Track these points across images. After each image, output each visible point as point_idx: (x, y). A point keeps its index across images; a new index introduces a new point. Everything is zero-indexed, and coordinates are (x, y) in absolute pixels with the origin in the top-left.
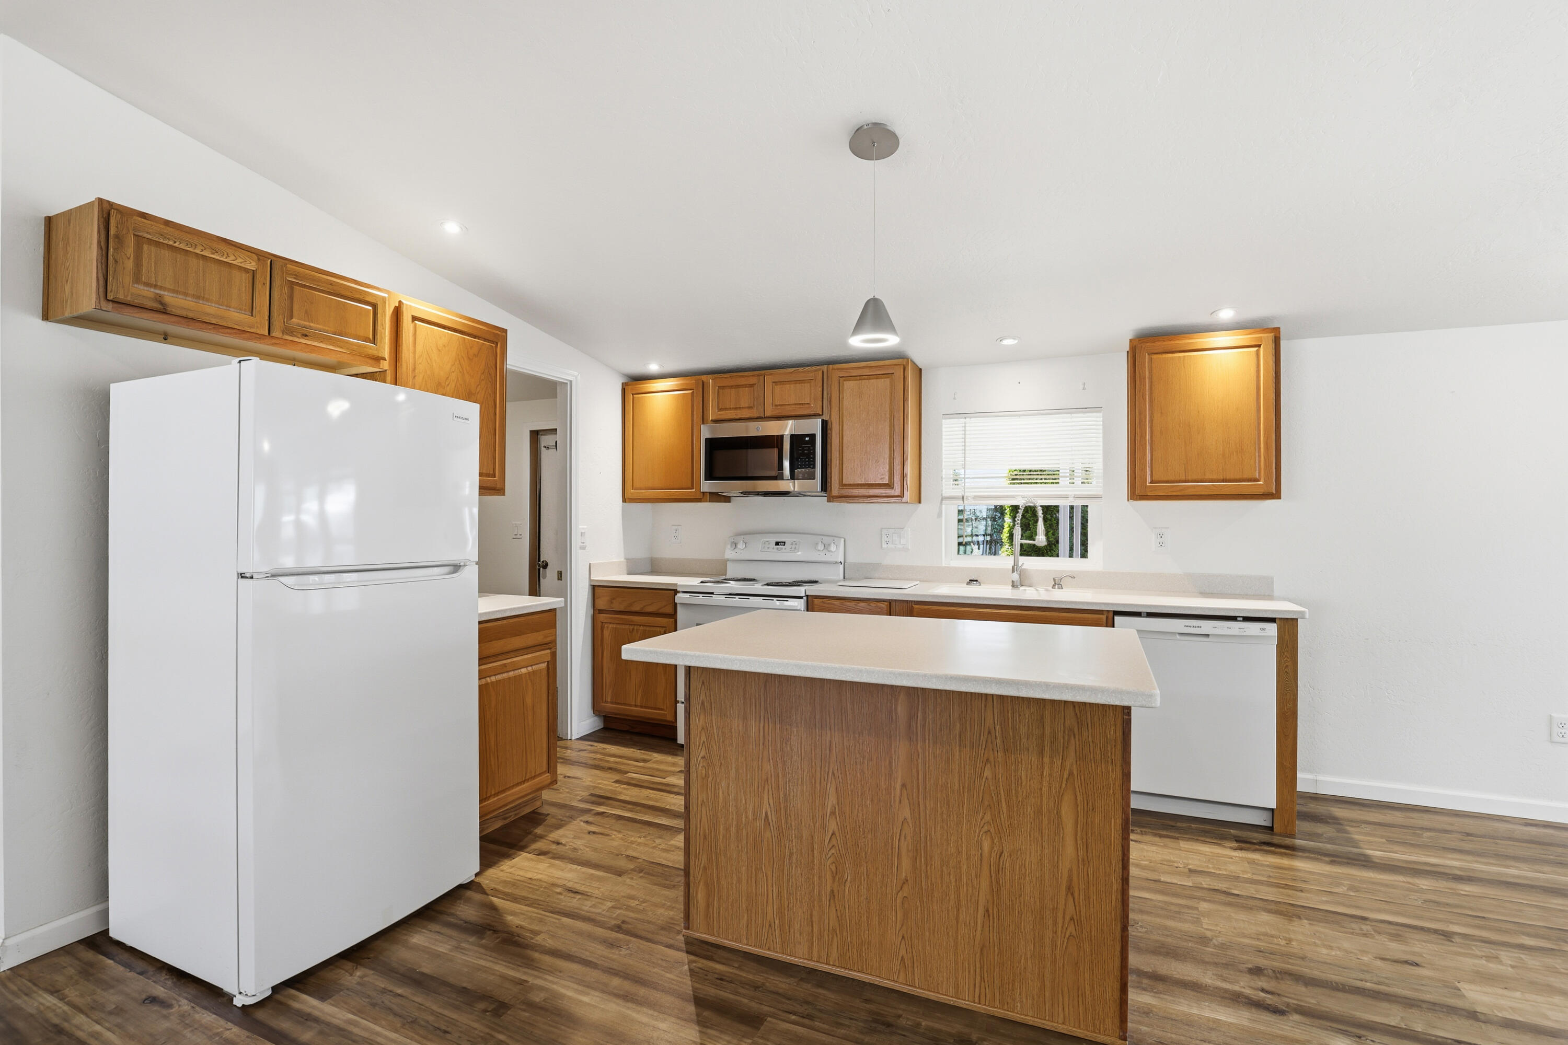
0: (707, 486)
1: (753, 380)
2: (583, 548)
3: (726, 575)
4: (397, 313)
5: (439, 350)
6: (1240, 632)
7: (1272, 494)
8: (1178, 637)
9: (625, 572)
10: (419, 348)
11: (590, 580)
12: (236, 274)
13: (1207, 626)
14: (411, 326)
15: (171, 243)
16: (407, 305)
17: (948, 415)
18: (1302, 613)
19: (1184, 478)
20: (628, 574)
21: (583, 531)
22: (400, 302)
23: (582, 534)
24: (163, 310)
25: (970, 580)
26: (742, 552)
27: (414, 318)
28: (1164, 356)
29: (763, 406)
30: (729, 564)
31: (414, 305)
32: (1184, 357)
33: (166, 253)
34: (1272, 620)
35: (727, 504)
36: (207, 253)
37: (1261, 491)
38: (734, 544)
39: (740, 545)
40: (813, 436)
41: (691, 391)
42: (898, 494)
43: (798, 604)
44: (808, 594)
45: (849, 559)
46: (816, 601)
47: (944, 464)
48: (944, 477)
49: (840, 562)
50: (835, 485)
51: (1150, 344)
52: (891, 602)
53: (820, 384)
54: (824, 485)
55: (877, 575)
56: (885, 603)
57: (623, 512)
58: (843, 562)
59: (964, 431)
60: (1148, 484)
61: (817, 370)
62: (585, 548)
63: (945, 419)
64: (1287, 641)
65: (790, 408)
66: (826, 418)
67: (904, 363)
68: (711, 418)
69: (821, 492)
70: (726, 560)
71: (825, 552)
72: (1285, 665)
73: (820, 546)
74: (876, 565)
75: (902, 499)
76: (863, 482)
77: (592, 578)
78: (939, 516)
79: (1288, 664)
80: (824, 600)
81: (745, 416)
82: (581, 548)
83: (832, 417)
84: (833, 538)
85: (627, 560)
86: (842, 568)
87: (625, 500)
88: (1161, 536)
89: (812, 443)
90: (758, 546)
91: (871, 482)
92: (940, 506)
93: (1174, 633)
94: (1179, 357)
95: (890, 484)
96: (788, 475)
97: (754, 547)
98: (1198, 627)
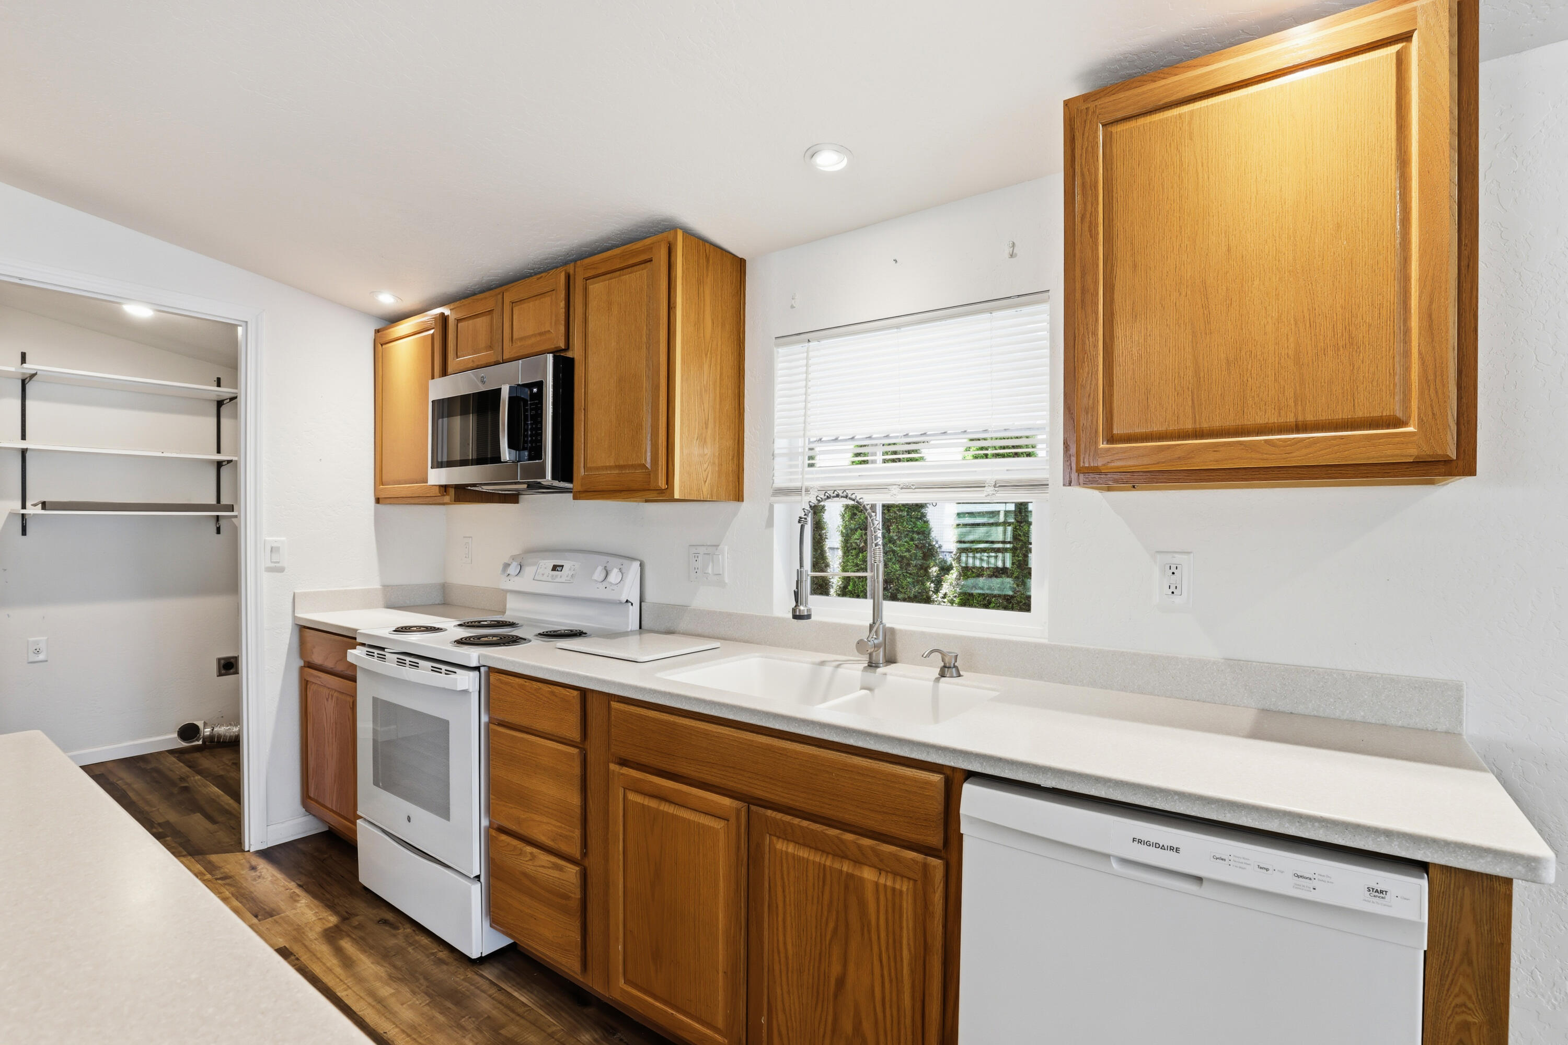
0: (437, 477)
1: (489, 304)
2: (278, 570)
3: (504, 612)
6: (1297, 886)
7: (1447, 462)
8: (1115, 865)
11: (295, 618)
17: (783, 339)
18: (1531, 863)
19: (1189, 425)
20: (387, 607)
21: (275, 545)
23: (274, 551)
26: (524, 582)
28: (1142, 121)
29: (501, 344)
30: (509, 597)
32: (1192, 112)
34: (1422, 867)
35: (516, 505)
37: (1411, 453)
38: (507, 566)
39: (513, 569)
40: (540, 385)
41: (432, 332)
42: (662, 484)
43: (467, 681)
44: (482, 663)
45: (650, 597)
46: (493, 677)
47: (776, 429)
48: (776, 452)
49: (627, 601)
50: (579, 470)
51: (1107, 100)
52: (584, 693)
53: (562, 295)
54: (564, 470)
55: (683, 626)
56: (575, 693)
57: (378, 521)
58: (636, 600)
59: (807, 365)
60: (1101, 446)
61: (561, 272)
62: (281, 570)
63: (778, 346)
64: (1468, 942)
65: (530, 342)
66: (569, 354)
67: (671, 239)
68: (450, 370)
69: (556, 483)
70: (507, 591)
71: (605, 584)
72: (1458, 1018)
73: (599, 574)
74: (682, 609)
75: (664, 495)
76: (612, 464)
77: (298, 615)
78: (770, 523)
79: (1470, 1019)
80: (504, 678)
81: (483, 362)
82: (269, 570)
83: (576, 353)
84: (626, 562)
85: (385, 587)
86: (634, 611)
87: (378, 501)
88: (1173, 570)
89: (539, 397)
90: (534, 568)
91: (622, 463)
92: (771, 508)
93: (1107, 856)
94: (1180, 116)
95: (648, 466)
96: (506, 453)
97: (529, 571)
98: (1172, 849)
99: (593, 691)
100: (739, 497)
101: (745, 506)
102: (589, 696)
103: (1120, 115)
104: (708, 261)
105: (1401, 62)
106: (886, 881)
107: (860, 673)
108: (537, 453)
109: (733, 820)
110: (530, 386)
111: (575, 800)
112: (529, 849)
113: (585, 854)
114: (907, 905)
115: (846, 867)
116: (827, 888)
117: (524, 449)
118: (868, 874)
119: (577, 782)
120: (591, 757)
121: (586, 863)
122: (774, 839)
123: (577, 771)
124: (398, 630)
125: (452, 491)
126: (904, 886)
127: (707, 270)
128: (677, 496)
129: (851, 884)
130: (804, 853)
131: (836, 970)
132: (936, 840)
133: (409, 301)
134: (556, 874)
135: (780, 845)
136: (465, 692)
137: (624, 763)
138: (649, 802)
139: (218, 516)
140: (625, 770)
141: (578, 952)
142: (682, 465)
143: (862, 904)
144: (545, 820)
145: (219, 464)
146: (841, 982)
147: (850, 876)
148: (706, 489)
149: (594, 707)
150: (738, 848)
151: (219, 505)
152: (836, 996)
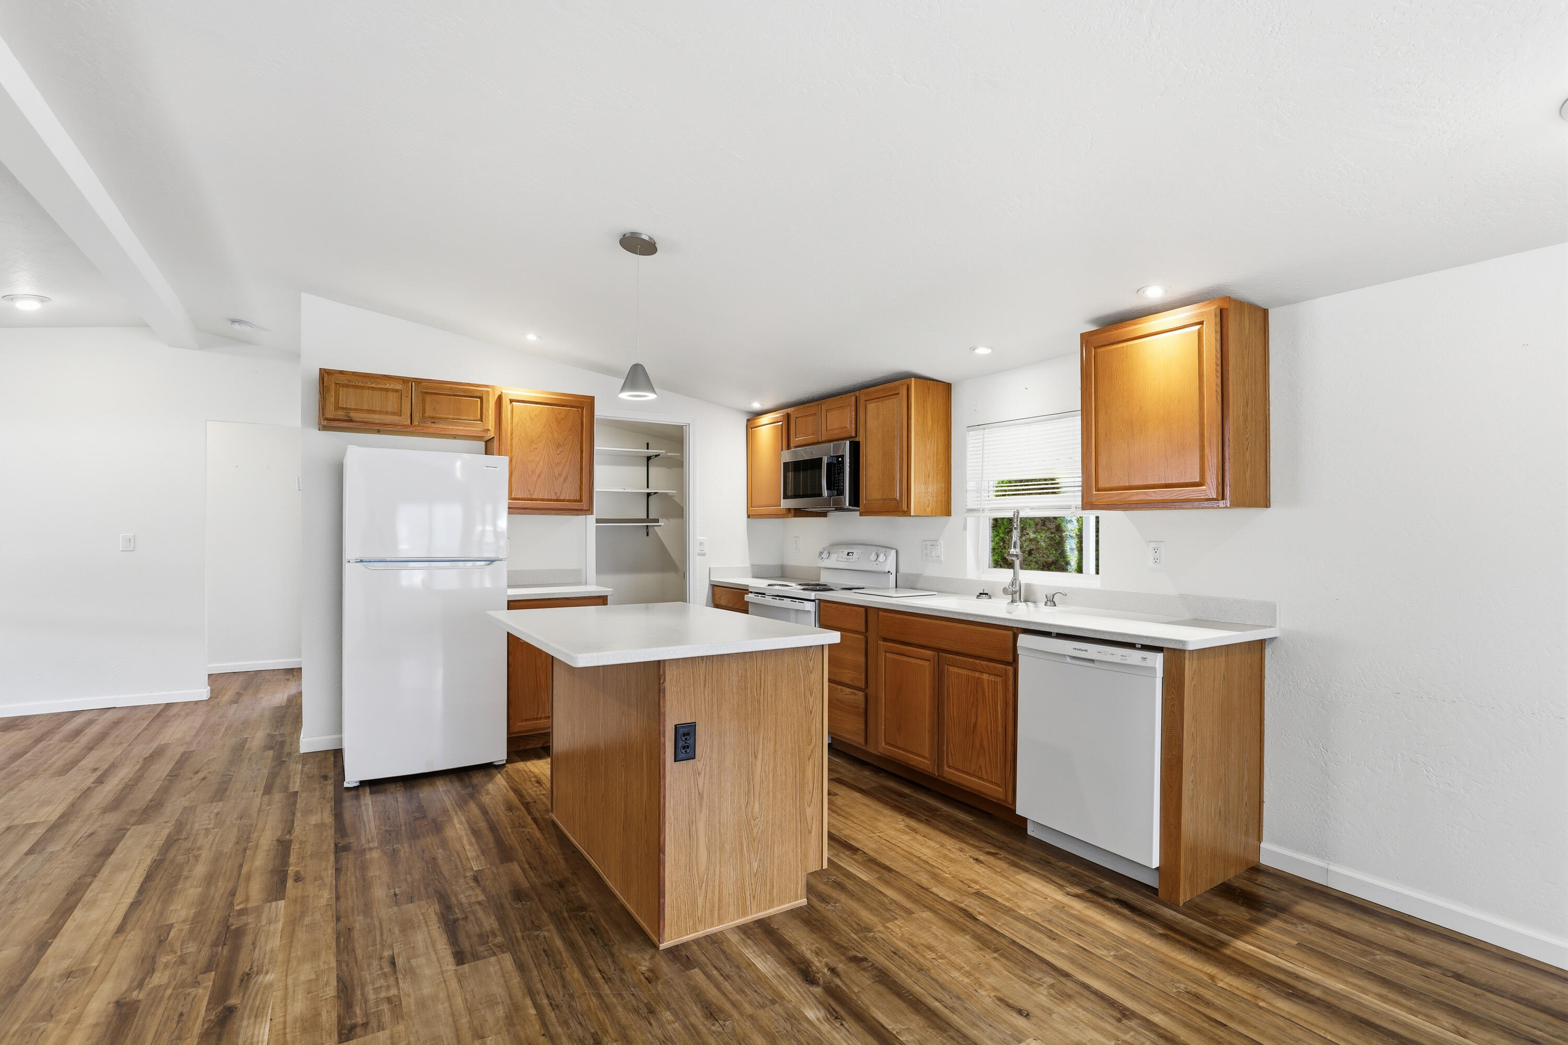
0: (785, 504)
1: (813, 410)
2: (703, 555)
3: (819, 579)
4: (500, 398)
5: (531, 419)
6: (1122, 659)
8: (1068, 659)
9: (751, 575)
10: (515, 420)
11: (710, 580)
12: (390, 394)
13: (1092, 651)
14: (509, 406)
15: (354, 384)
16: (505, 393)
17: (973, 428)
20: (753, 577)
21: (702, 541)
22: (502, 392)
23: (701, 544)
24: (351, 420)
25: (980, 594)
26: (832, 562)
27: (511, 401)
28: (1109, 348)
29: (819, 432)
30: (820, 574)
31: (511, 392)
33: (351, 390)
34: (1161, 649)
35: (825, 518)
36: (373, 385)
38: (821, 553)
39: (825, 555)
40: (842, 457)
41: (781, 423)
42: (905, 508)
43: (810, 606)
44: (817, 598)
45: (901, 570)
46: (822, 604)
47: (968, 476)
48: (968, 489)
49: (889, 572)
50: (863, 501)
51: (1096, 337)
52: (867, 609)
53: (854, 408)
54: (855, 501)
55: (919, 586)
56: (863, 609)
57: (749, 526)
58: (894, 572)
59: (983, 442)
60: (1095, 493)
61: (853, 396)
62: (704, 555)
63: (968, 431)
64: (1174, 675)
65: (836, 432)
66: (857, 440)
67: (908, 382)
68: (792, 445)
69: (851, 507)
70: (820, 568)
71: (876, 562)
72: (1171, 703)
73: (873, 557)
74: (919, 576)
75: (907, 513)
76: (880, 497)
77: (712, 579)
78: (965, 528)
79: (1174, 703)
80: (827, 604)
81: (810, 442)
82: (699, 555)
83: (861, 439)
84: (887, 549)
85: (753, 566)
86: (893, 577)
87: (749, 516)
88: (1156, 550)
89: (842, 462)
90: (836, 555)
91: (885, 497)
92: (966, 519)
93: (1065, 655)
94: (1123, 347)
95: (898, 499)
96: (825, 493)
97: (834, 556)
98: (1085, 650)
99: (871, 607)
100: (948, 513)
101: (951, 518)
102: (869, 610)
103: (1101, 344)
104: (929, 390)
105: (1200, 333)
106: (992, 678)
107: (1006, 605)
108: (841, 492)
109: (932, 660)
110: (838, 457)
111: (863, 660)
112: (840, 687)
113: (867, 687)
114: (1000, 688)
115: (977, 675)
116: (970, 685)
117: (834, 490)
118: (985, 676)
119: (863, 651)
120: (870, 641)
121: (867, 692)
122: (949, 667)
123: (863, 646)
124: (769, 585)
125: (793, 511)
126: (999, 679)
127: (929, 394)
128: (912, 514)
129: (979, 681)
130: (961, 671)
131: (973, 720)
132: (1010, 659)
133: (768, 405)
134: (853, 697)
135: (952, 669)
136: (809, 611)
137: (885, 640)
138: (895, 656)
139: (647, 526)
140: (885, 643)
141: (863, 734)
142: (915, 497)
143: (983, 690)
144: (847, 671)
145: (649, 495)
146: (975, 725)
147: (979, 678)
148: (929, 510)
149: (871, 616)
150: (934, 673)
151: (648, 519)
152: (973, 732)
